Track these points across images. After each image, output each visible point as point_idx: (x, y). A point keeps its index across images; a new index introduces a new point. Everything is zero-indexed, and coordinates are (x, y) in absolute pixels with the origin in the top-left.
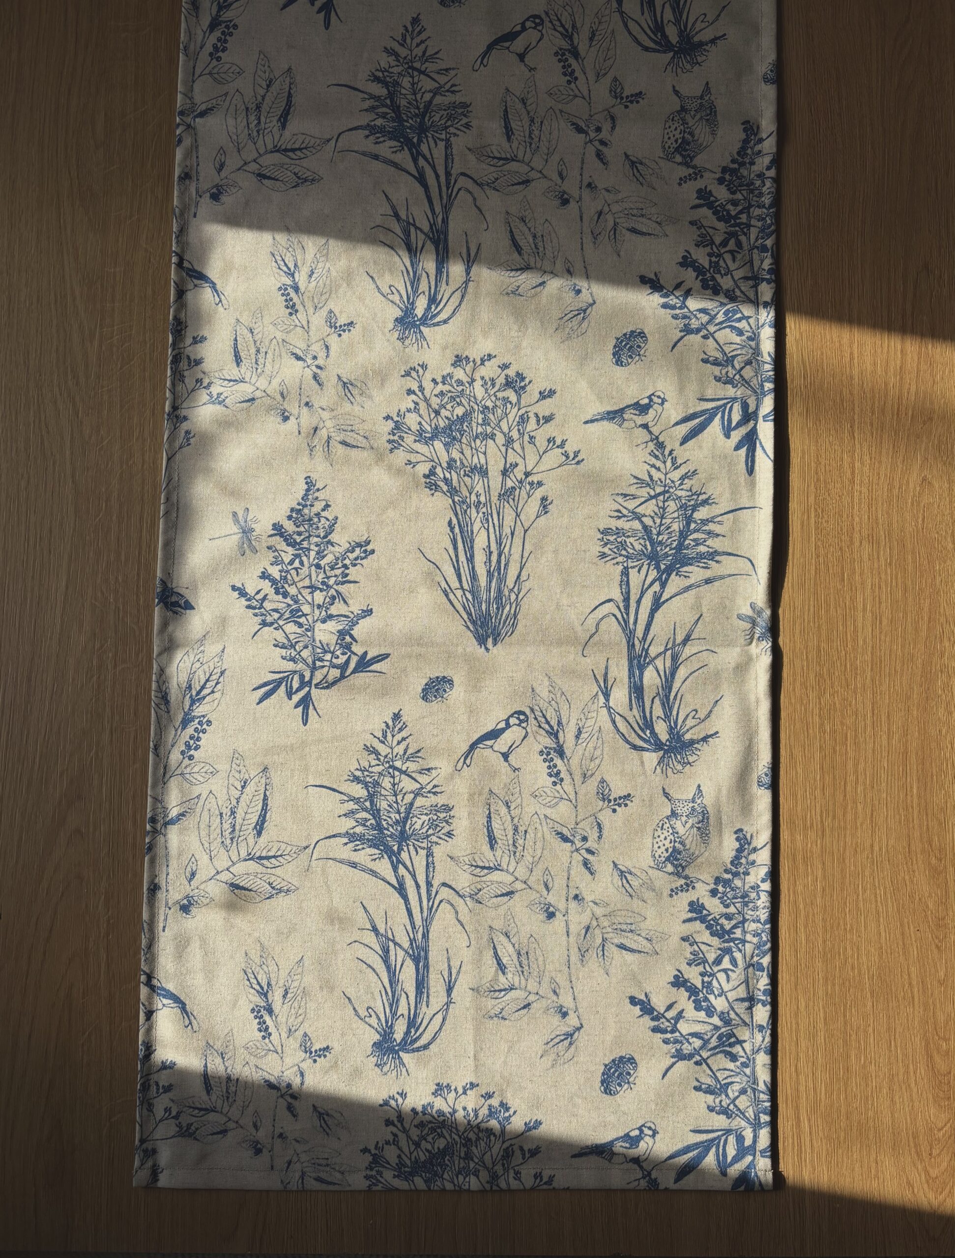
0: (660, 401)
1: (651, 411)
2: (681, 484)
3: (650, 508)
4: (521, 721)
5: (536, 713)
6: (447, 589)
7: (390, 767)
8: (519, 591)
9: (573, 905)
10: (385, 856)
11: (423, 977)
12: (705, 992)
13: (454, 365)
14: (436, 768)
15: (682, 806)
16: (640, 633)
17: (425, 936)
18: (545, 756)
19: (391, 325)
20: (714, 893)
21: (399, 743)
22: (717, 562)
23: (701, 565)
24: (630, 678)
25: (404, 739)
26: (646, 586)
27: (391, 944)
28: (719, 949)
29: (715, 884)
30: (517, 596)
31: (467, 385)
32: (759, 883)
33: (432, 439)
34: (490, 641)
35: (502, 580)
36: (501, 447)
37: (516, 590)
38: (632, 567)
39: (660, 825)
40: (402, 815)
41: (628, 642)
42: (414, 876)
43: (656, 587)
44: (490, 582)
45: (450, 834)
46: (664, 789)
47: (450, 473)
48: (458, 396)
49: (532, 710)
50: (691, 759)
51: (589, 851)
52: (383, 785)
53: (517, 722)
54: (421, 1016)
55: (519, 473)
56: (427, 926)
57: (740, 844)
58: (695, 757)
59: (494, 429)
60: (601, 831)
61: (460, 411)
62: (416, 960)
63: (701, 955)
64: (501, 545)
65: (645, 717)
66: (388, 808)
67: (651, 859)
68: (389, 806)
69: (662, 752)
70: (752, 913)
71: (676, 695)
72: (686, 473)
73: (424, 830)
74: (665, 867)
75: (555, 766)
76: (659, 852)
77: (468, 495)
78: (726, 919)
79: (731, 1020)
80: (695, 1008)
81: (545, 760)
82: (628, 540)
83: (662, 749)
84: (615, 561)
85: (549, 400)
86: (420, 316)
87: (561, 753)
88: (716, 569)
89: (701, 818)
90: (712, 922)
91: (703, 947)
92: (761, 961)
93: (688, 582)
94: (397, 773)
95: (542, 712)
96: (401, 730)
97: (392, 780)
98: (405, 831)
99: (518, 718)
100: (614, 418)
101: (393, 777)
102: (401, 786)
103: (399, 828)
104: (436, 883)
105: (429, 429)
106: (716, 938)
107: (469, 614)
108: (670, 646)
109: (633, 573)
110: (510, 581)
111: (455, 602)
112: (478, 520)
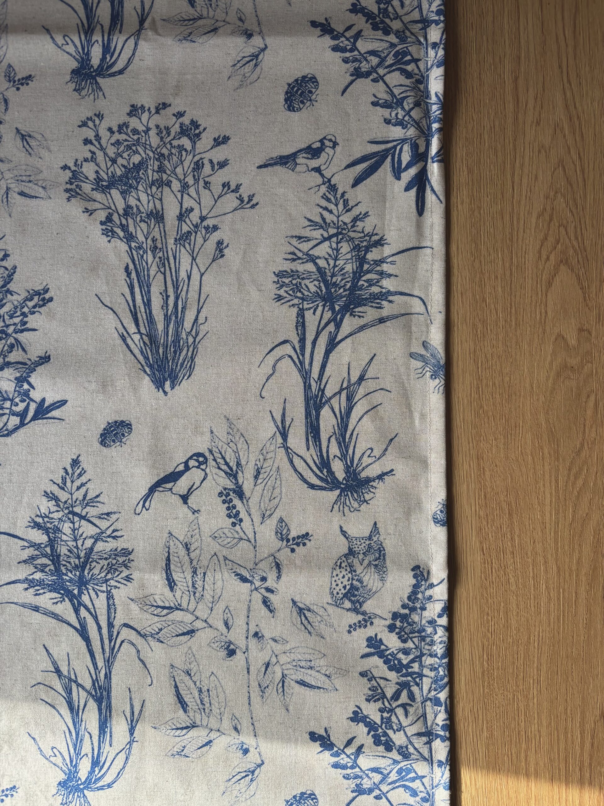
0: (331, 144)
1: (323, 154)
2: (353, 226)
3: (324, 249)
4: (200, 463)
5: (215, 454)
6: (125, 333)
7: (70, 513)
8: (197, 334)
9: (253, 643)
10: (66, 599)
11: (106, 716)
12: (383, 726)
13: (130, 114)
14: (115, 513)
15: (359, 543)
16: (315, 374)
17: (108, 676)
18: (224, 497)
19: (68, 78)
20: (391, 628)
21: (78, 488)
22: (390, 302)
23: (374, 305)
24: (306, 418)
25: (83, 485)
26: (321, 326)
27: (74, 686)
28: (397, 683)
29: (392, 619)
30: (195, 339)
31: (143, 134)
32: (436, 618)
33: (108, 187)
34: (168, 384)
35: (179, 323)
36: (176, 193)
37: (193, 333)
38: (307, 309)
39: (338, 564)
40: (82, 560)
41: (305, 383)
42: (96, 618)
43: (331, 327)
44: (168, 326)
45: (128, 579)
46: (341, 527)
47: (127, 219)
48: (134, 145)
49: (211, 451)
50: (367, 497)
51: (268, 590)
52: (64, 531)
53: (197, 464)
54: (105, 755)
55: (195, 217)
56: (109, 667)
57: (417, 581)
58: (371, 495)
59: (169, 175)
60: (279, 572)
61: (136, 159)
62: (99, 701)
63: (380, 691)
64: (178, 289)
65: (322, 455)
66: (68, 553)
67: (329, 596)
68: (69, 551)
69: (338, 492)
70: (430, 647)
71: (352, 434)
72: (358, 216)
73: (103, 575)
74: (343, 603)
75: (234, 507)
76: (338, 589)
77: (144, 240)
78: (403, 653)
79: (410, 754)
80: (375, 743)
81: (224, 502)
82: (303, 282)
83: (337, 487)
84: (291, 303)
85: (223, 146)
86: (95, 67)
87: (240, 494)
88: (387, 309)
89: (377, 555)
90: (389, 657)
91: (382, 682)
92: (438, 695)
93: (362, 322)
94: (76, 519)
95: (221, 453)
96: (80, 475)
97: (71, 525)
98: (84, 576)
99: (197, 461)
100: (286, 163)
101: (73, 523)
102: (81, 531)
103: (78, 573)
104: (117, 623)
105: (106, 177)
106: (394, 672)
107: (146, 358)
108: (345, 385)
109: (308, 315)
110: (188, 325)
111: (132, 346)
112: (155, 264)
